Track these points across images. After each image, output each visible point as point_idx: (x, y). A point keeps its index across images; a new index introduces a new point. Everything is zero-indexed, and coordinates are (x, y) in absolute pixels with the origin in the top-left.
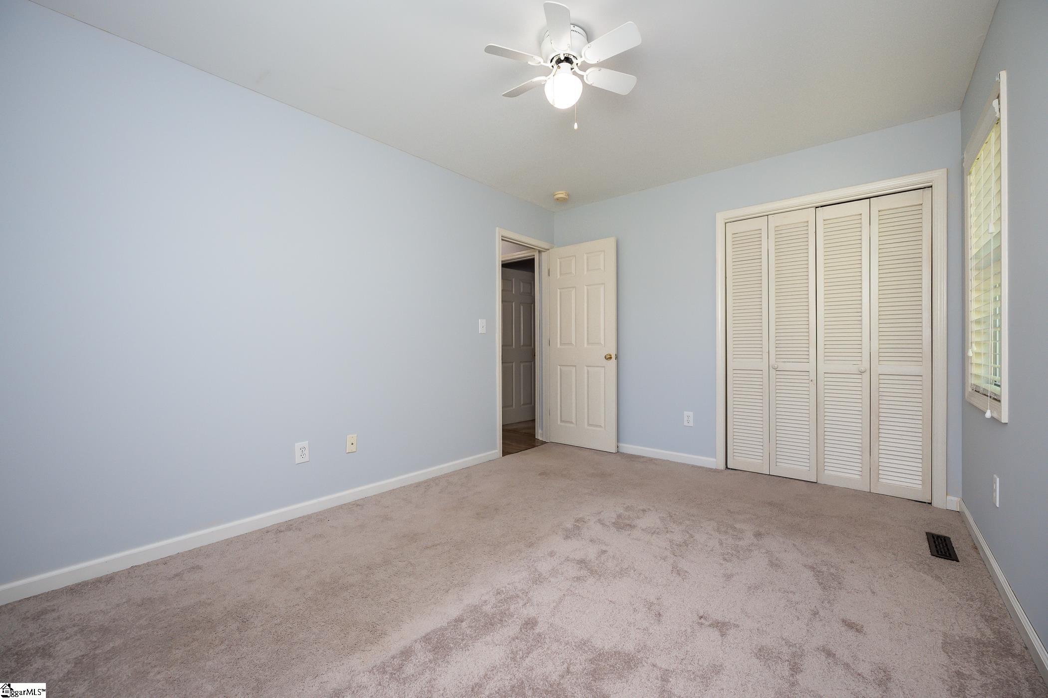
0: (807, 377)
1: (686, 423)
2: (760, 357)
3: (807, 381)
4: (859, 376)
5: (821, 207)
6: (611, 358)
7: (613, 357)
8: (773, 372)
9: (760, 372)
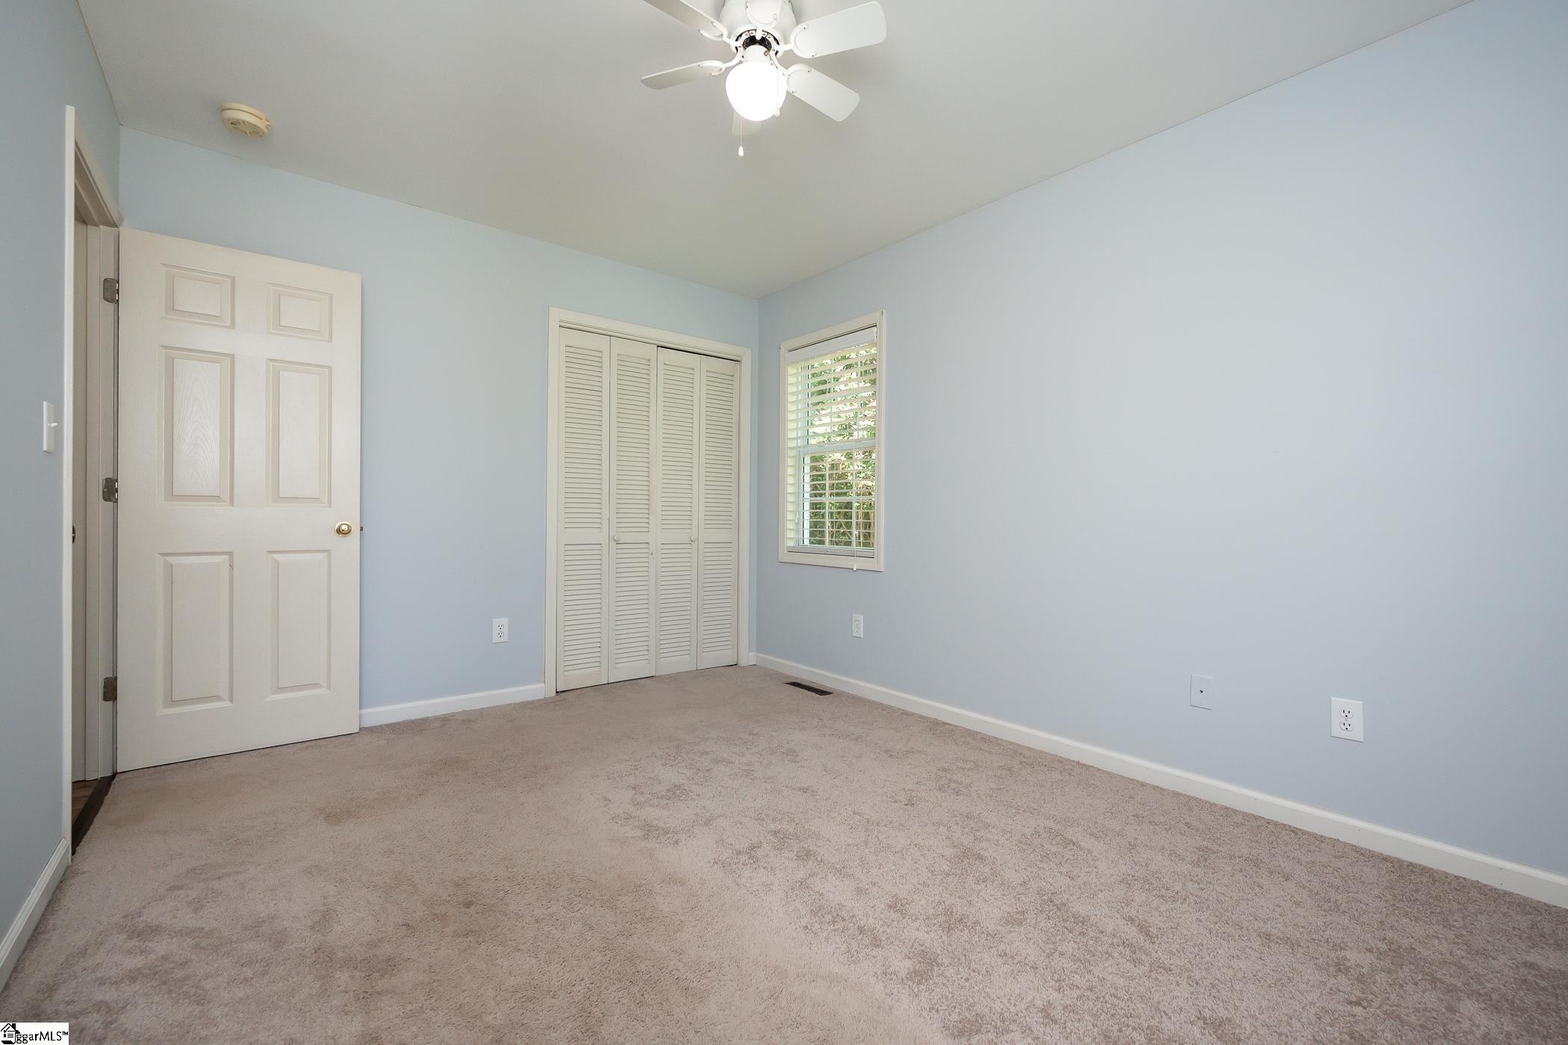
0: (646, 551)
1: (496, 639)
2: (598, 525)
3: (646, 555)
4: (689, 546)
5: (662, 347)
6: (349, 532)
7: (356, 530)
8: (613, 544)
9: (599, 547)
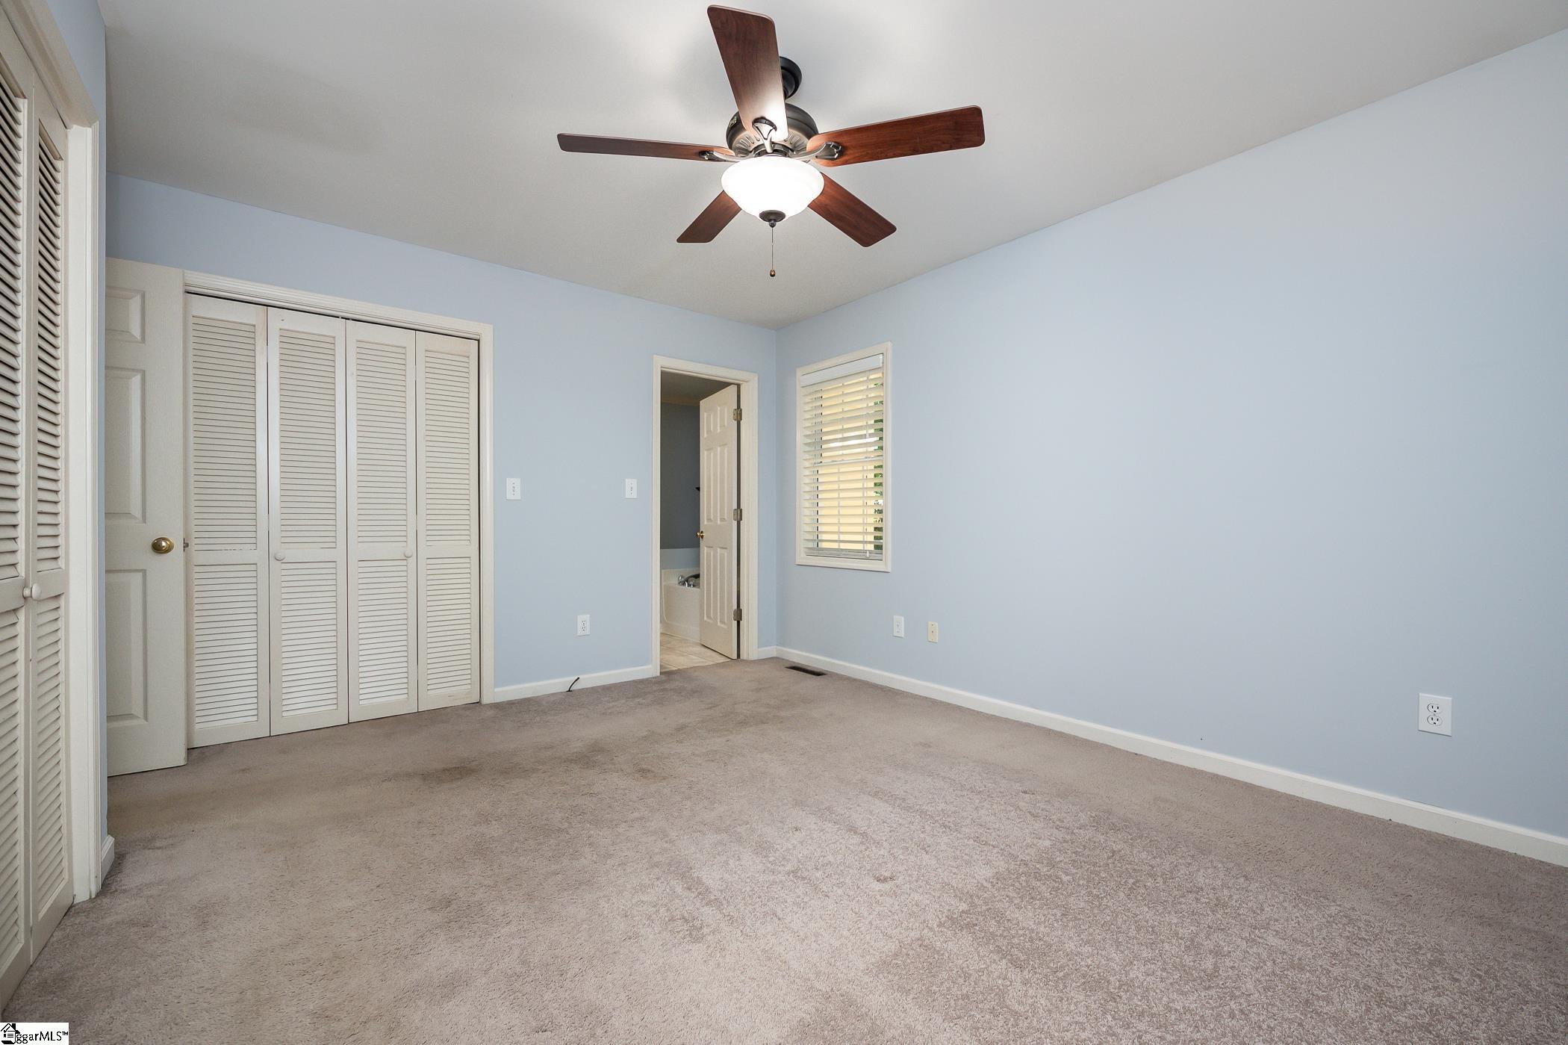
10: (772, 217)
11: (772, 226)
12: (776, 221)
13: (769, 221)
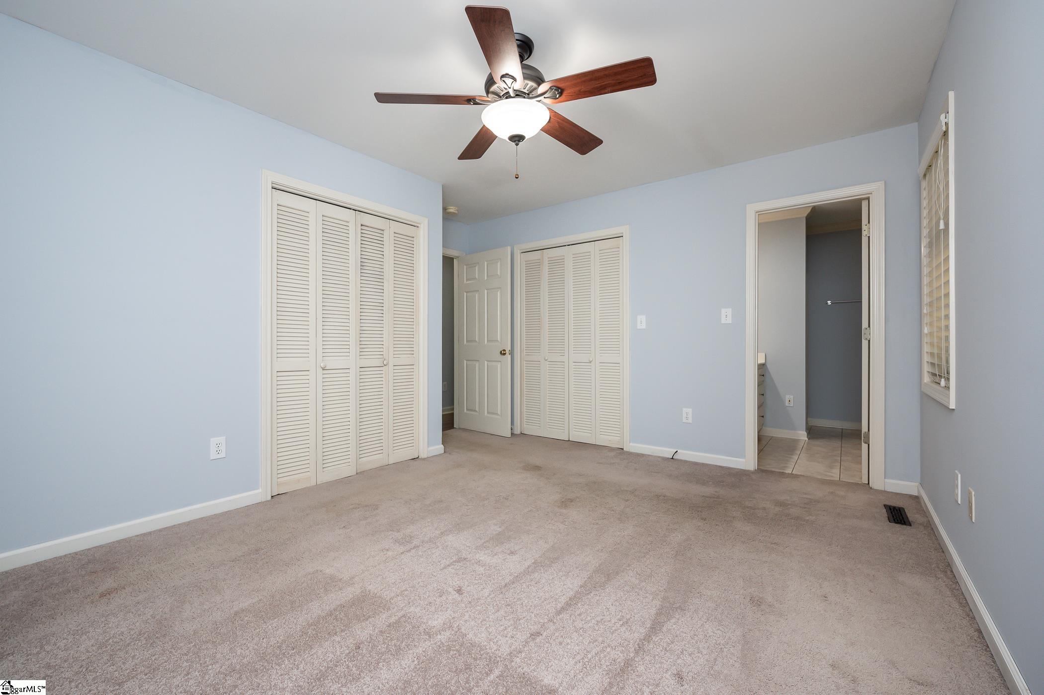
10: (517, 139)
11: (517, 145)
12: (519, 141)
13: (514, 142)
